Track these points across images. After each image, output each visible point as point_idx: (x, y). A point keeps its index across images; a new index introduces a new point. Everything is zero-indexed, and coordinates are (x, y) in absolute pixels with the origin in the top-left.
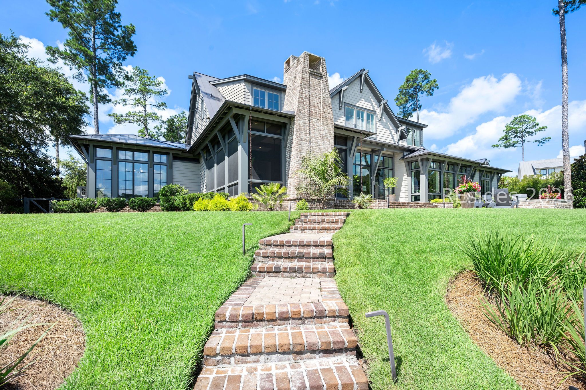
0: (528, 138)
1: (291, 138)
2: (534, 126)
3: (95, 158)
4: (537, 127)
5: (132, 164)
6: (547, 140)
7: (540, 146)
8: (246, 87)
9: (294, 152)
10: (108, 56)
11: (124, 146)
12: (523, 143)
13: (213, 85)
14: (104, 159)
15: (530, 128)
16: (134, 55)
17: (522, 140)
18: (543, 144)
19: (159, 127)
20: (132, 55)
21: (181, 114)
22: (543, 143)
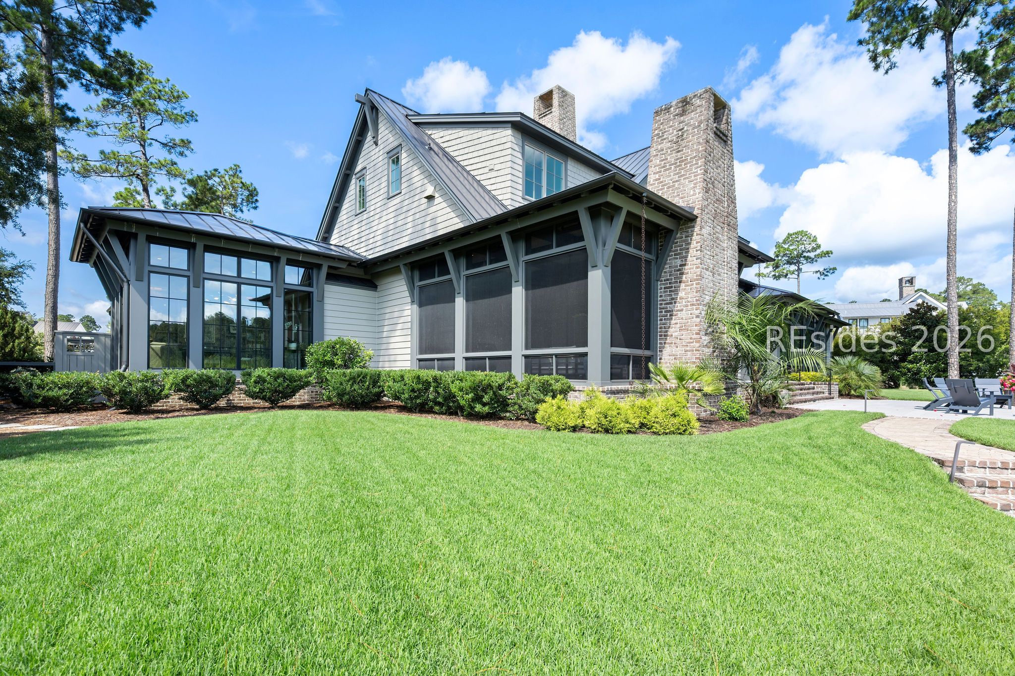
0: (806, 267)
1: (679, 262)
2: (814, 249)
3: (147, 269)
4: (818, 251)
5: (235, 285)
6: (831, 271)
7: (821, 279)
8: (513, 139)
9: (686, 293)
10: (76, 16)
11: (222, 244)
12: (799, 273)
13: (416, 124)
14: (168, 272)
15: (809, 251)
16: (143, 24)
17: (797, 268)
18: (825, 278)
19: (168, 190)
20: (138, 22)
21: (231, 168)
22: (826, 275)
